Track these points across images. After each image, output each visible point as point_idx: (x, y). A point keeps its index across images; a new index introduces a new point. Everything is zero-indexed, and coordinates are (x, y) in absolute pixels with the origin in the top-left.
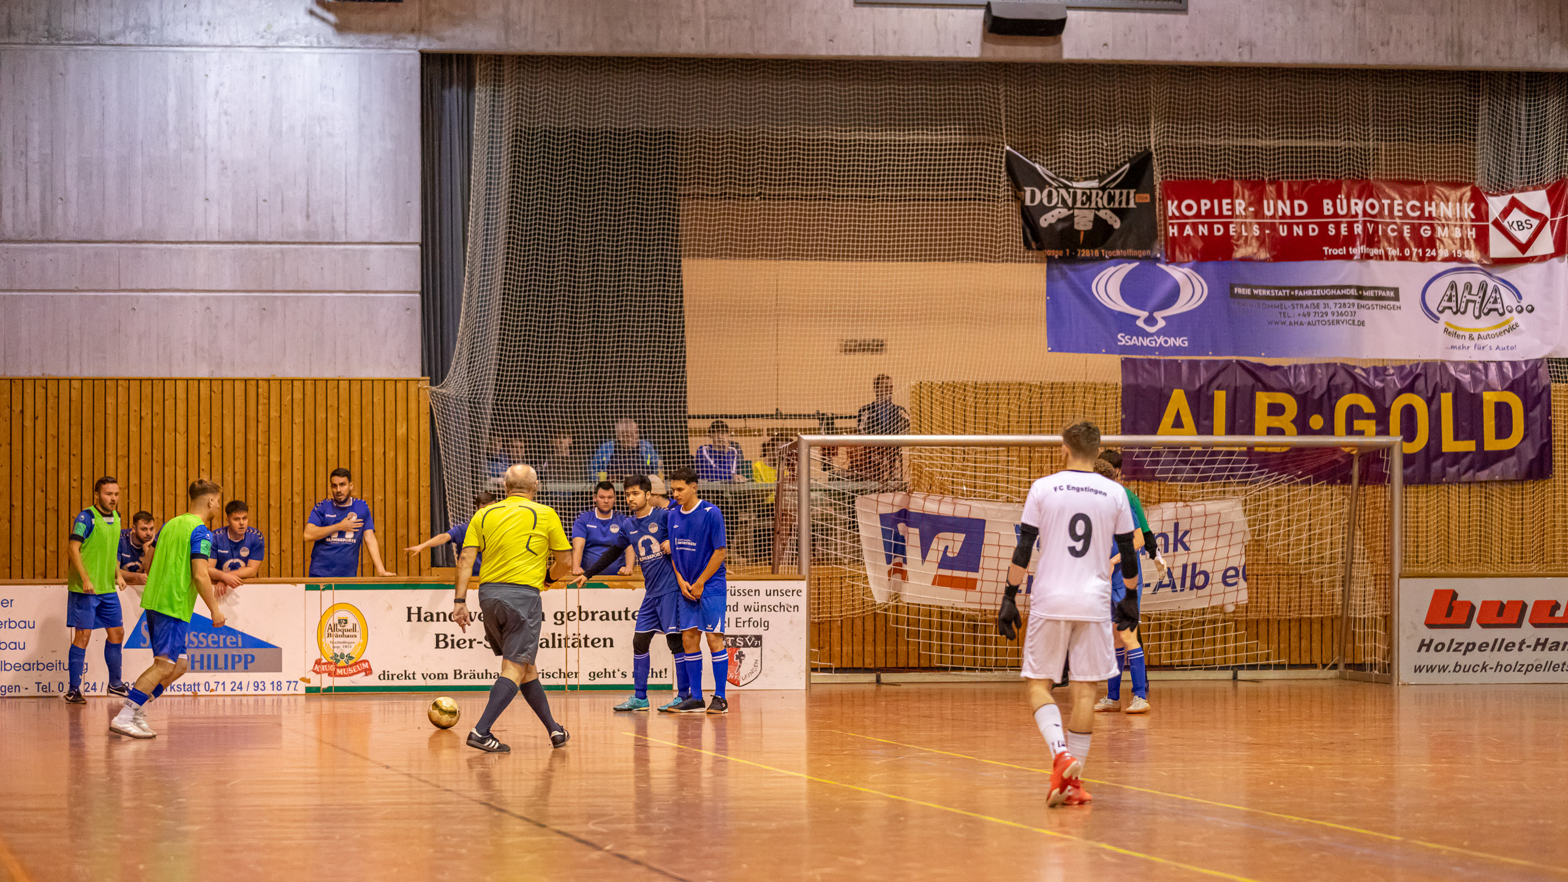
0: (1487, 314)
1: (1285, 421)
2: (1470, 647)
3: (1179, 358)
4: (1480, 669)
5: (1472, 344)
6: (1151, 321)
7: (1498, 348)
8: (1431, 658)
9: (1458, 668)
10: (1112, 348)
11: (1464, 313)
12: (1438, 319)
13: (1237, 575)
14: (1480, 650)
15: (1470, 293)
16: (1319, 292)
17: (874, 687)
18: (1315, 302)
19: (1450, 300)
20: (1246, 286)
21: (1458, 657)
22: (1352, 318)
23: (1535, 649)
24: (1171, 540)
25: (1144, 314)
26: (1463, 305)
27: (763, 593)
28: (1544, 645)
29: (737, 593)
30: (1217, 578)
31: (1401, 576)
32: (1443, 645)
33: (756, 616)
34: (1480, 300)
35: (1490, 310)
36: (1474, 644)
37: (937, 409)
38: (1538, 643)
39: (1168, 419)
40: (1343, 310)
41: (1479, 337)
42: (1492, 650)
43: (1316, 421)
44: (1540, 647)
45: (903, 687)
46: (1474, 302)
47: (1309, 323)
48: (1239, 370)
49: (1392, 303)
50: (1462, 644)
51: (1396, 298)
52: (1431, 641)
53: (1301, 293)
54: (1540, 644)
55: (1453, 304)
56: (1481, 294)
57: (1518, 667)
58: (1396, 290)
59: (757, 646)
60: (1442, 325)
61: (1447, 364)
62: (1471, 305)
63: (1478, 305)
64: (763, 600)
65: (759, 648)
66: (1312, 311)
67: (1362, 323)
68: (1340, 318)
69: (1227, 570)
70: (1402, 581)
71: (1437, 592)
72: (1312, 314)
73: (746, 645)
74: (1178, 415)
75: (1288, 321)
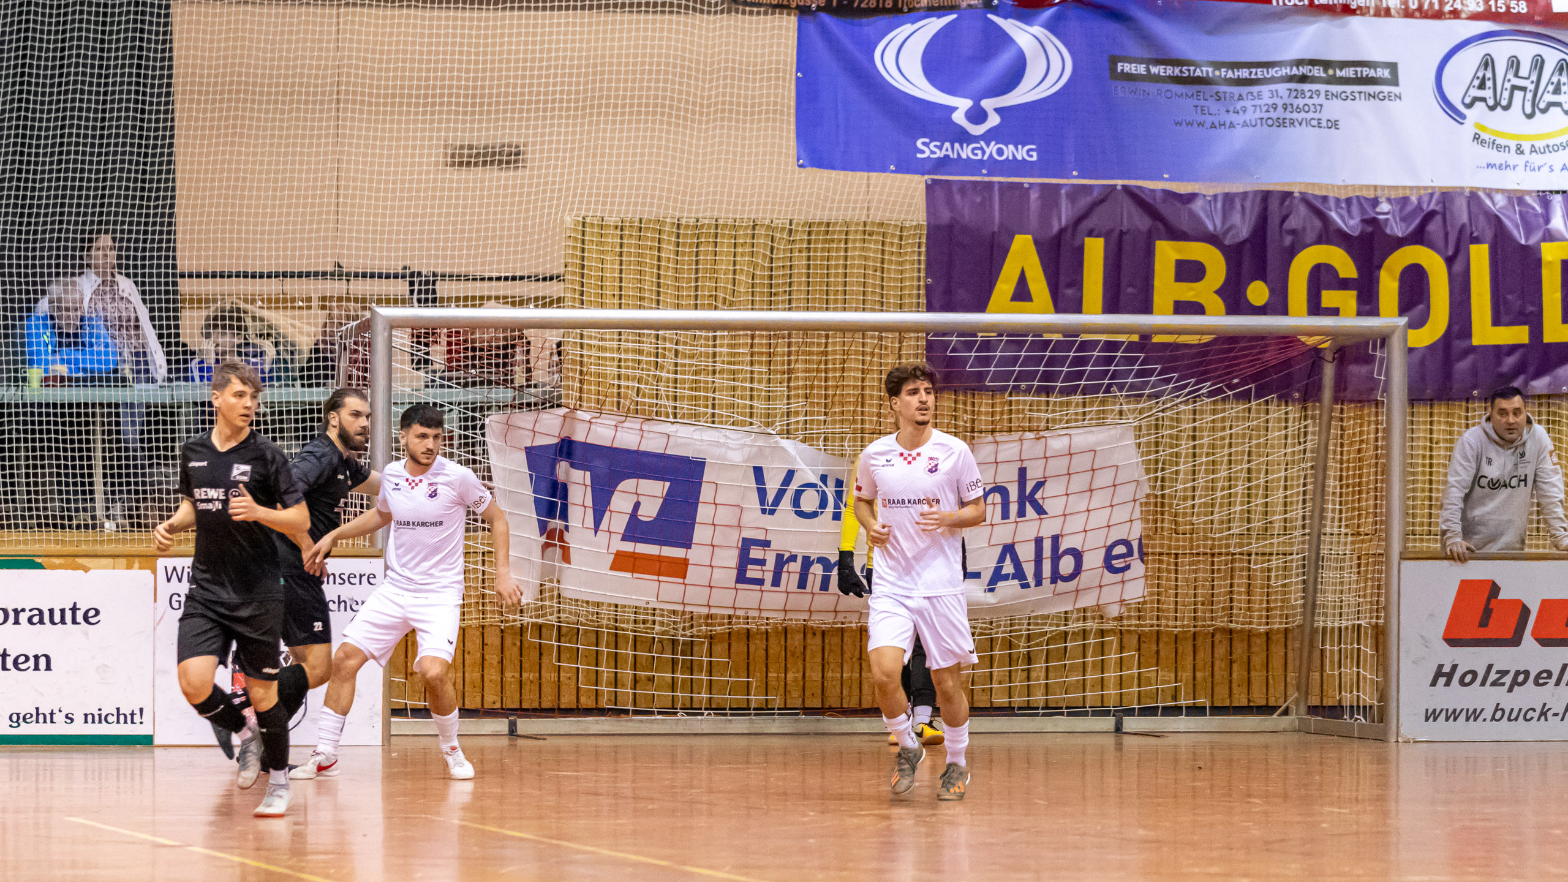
0: (1544, 111)
1: (1205, 291)
2: (1521, 678)
3: (1026, 181)
4: (1536, 715)
5: (1520, 160)
6: (976, 114)
8: (1453, 696)
9: (1499, 715)
10: (908, 163)
12: (1463, 117)
13: (1129, 554)
14: (1536, 683)
15: (1516, 75)
16: (1261, 71)
17: (504, 742)
18: (1255, 89)
19: (1482, 86)
20: (1138, 61)
21: (1499, 696)
22: (1317, 116)
24: (1014, 495)
25: (963, 104)
26: (1506, 94)
30: (1093, 560)
31: (1403, 557)
32: (1474, 673)
34: (1532, 87)
35: (1550, 105)
36: (1527, 673)
37: (612, 264)
39: (1005, 286)
40: (1302, 102)
41: (1533, 149)
42: (1558, 682)
43: (1258, 292)
45: (551, 742)
46: (1524, 89)
47: (1245, 125)
48: (1128, 204)
49: (1386, 89)
50: (1506, 672)
51: (1394, 81)
52: (1454, 667)
53: (1230, 74)
55: (1487, 93)
56: (1534, 78)
58: (1393, 67)
60: (1469, 127)
61: (1482, 193)
62: (1518, 95)
63: (1529, 96)
66: (1248, 103)
67: (1334, 124)
68: (1295, 115)
69: (1110, 549)
70: (1406, 564)
71: (1465, 584)
72: (1250, 110)
74: (1022, 280)
75: (1209, 119)
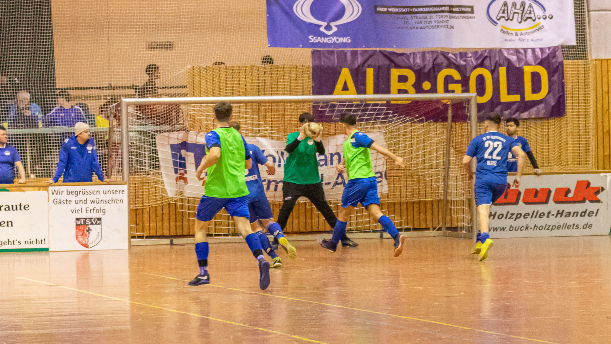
0: (525, 20)
1: (408, 85)
2: (519, 216)
3: (346, 49)
4: (525, 228)
5: (517, 38)
6: (328, 28)
7: (532, 40)
8: (496, 223)
9: (511, 229)
10: (306, 44)
11: (511, 20)
12: (497, 23)
13: (381, 177)
14: (524, 217)
15: (515, 8)
16: (426, 9)
17: (169, 247)
18: (425, 15)
19: (503, 12)
20: (384, 7)
21: (511, 222)
22: (447, 24)
23: (556, 216)
25: (324, 24)
26: (512, 15)
27: (101, 192)
28: (562, 214)
29: (86, 193)
32: (503, 215)
33: (98, 206)
34: (521, 12)
35: (528, 18)
36: (521, 214)
37: (203, 82)
38: (558, 213)
39: (339, 85)
40: (441, 19)
41: (521, 34)
42: (532, 217)
43: (426, 85)
44: (559, 215)
45: (186, 246)
46: (518, 13)
47: (421, 28)
48: (381, 56)
49: (470, 15)
50: (514, 214)
51: (472, 12)
52: (496, 213)
53: (416, 10)
54: (560, 213)
55: (505, 15)
56: (522, 9)
57: (547, 227)
58: (472, 7)
59: (99, 224)
60: (499, 27)
61: (503, 50)
62: (516, 15)
63: (520, 15)
64: (101, 197)
65: (100, 226)
66: (422, 20)
67: (452, 27)
68: (439, 24)
72: (423, 22)
73: (92, 224)
74: (345, 83)
75: (409, 26)
